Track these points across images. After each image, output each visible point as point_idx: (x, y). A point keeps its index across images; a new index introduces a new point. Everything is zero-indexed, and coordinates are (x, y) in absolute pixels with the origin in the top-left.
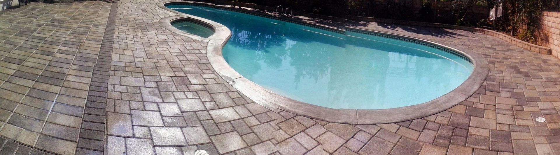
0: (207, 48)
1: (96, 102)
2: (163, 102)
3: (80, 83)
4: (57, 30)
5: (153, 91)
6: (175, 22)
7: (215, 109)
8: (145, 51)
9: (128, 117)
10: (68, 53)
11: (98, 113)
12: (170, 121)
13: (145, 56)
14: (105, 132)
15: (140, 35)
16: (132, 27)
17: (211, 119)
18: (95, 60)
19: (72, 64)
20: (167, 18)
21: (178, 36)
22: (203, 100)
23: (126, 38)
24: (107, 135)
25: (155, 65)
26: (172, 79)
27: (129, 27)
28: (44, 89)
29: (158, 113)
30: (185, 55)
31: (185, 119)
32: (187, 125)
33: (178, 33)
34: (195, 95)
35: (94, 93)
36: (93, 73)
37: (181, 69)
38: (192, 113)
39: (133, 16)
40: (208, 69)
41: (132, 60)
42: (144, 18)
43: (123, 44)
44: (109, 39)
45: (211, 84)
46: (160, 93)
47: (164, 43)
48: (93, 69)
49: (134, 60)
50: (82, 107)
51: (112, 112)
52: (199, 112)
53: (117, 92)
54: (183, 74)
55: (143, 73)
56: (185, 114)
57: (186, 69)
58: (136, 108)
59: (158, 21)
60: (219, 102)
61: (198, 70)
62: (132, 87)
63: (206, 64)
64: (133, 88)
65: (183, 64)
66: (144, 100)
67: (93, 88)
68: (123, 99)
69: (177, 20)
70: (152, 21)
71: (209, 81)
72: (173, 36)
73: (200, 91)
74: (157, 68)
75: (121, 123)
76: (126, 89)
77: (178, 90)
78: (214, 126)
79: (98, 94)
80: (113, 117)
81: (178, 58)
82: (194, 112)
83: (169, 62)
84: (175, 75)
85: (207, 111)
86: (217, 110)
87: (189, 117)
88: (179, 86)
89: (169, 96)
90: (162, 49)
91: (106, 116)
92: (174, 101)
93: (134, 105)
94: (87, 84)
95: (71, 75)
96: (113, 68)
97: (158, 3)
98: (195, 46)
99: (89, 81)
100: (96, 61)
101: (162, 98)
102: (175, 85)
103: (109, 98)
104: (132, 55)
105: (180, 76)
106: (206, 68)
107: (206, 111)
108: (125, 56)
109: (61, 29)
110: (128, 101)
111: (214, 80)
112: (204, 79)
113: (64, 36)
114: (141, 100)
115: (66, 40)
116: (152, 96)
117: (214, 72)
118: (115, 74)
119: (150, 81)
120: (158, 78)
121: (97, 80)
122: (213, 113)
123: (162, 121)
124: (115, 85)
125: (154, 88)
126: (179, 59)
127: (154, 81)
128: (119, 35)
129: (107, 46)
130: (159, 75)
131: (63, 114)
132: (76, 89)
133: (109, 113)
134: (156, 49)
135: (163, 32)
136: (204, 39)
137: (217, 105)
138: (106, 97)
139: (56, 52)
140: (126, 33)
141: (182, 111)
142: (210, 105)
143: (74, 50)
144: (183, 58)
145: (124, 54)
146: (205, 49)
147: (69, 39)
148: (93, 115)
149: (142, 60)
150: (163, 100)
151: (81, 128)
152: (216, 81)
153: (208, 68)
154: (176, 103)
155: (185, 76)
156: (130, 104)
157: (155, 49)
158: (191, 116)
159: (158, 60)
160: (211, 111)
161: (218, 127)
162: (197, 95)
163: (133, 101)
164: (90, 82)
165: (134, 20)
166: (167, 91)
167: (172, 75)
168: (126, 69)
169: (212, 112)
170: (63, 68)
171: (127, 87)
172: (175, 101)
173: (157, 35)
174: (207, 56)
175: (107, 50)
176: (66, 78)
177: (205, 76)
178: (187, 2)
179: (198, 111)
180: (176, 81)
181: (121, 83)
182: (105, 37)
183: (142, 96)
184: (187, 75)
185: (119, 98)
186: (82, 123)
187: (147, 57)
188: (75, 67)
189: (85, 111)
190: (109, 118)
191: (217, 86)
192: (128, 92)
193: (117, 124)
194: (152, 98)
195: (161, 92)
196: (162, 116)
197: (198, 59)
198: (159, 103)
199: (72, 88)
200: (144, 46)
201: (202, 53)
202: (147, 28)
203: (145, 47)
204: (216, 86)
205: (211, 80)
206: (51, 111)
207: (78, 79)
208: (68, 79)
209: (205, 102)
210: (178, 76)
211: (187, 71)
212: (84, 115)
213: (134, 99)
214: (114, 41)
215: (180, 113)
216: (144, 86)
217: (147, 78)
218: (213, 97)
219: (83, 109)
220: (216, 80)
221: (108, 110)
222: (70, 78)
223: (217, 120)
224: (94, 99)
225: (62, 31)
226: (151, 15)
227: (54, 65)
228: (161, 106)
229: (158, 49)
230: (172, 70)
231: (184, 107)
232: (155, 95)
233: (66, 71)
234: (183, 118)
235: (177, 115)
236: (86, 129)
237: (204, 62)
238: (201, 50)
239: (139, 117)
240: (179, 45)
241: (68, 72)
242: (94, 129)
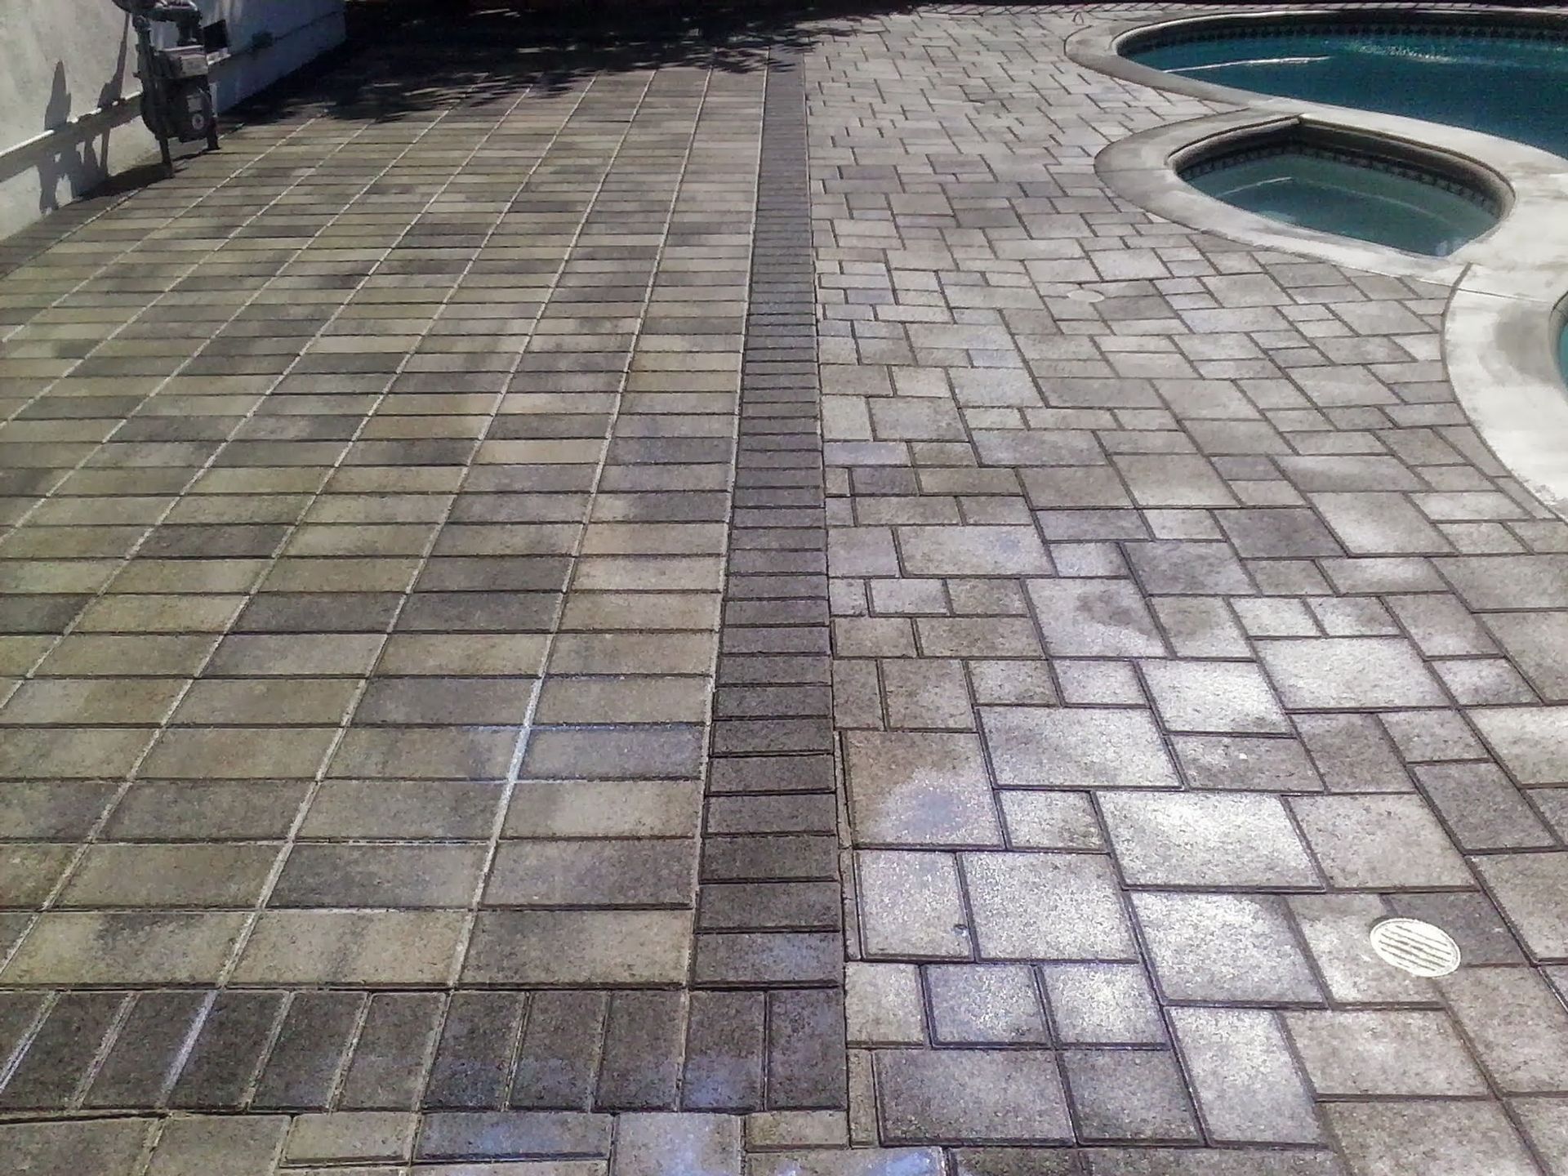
0: (1448, 325)
1: (770, 685)
2: (1172, 656)
3: (660, 592)
4: (465, 296)
5: (1106, 598)
6: (1208, 161)
7: (1510, 705)
8: (1025, 361)
9: (967, 745)
10: (562, 426)
11: (793, 743)
12: (1215, 758)
13: (1029, 394)
14: (842, 834)
15: (979, 265)
16: (923, 221)
17: (1486, 761)
18: (723, 446)
19: (600, 492)
20: (1148, 134)
21: (1235, 256)
22: (1433, 647)
23: (894, 291)
24: (856, 847)
25: (1101, 445)
26: (1217, 521)
27: (900, 221)
28: (455, 667)
29: (1141, 719)
30: (1295, 374)
31: (1308, 751)
32: (1324, 783)
33: (1231, 232)
34: (1372, 620)
35: (754, 641)
36: (732, 526)
37: (1274, 463)
38: (1356, 719)
39: (918, 148)
40: (1460, 460)
41: (946, 420)
42: (994, 151)
43: (883, 331)
44: (787, 308)
45: (1483, 555)
46: (1149, 608)
47: (1143, 303)
48: (729, 503)
49: (960, 426)
50: (696, 724)
51: (868, 729)
52: (1402, 716)
53: (887, 616)
54: (1285, 494)
55: (1025, 496)
56: (1306, 725)
57: (1306, 463)
58: (1008, 692)
59: (1091, 161)
60: (1539, 665)
61: (1388, 468)
62: (974, 582)
63: (1444, 432)
64: (982, 585)
65: (1281, 434)
66: (1054, 649)
67: (750, 611)
68: (926, 652)
69: (1223, 144)
70: (1053, 169)
71: (1467, 539)
72: (1198, 256)
73: (1406, 593)
74: (1112, 464)
75: (925, 779)
76: (940, 596)
77: (1257, 586)
78: (1505, 799)
79: (776, 639)
80: (879, 754)
81: (1243, 392)
82: (1371, 712)
83: (1187, 424)
84: (1235, 497)
85: (1461, 709)
86: (1523, 709)
87: (1337, 741)
88: (1264, 563)
89: (1205, 623)
90: (1132, 343)
91: (838, 753)
92: (1241, 650)
93: (993, 678)
94: (704, 591)
95: (598, 556)
96: (837, 483)
97: (1074, 39)
98: (1356, 312)
99: (711, 573)
100: (728, 452)
101: (1162, 631)
102: (1241, 560)
103: (841, 658)
104: (944, 392)
105: (1269, 507)
106: (1438, 454)
107: (1449, 714)
108: (901, 404)
109: (493, 280)
110: (956, 663)
111: (1504, 533)
112: (1434, 524)
113: (517, 326)
114: (1034, 648)
115: (535, 347)
116: (1101, 627)
117: (1501, 482)
118: (855, 518)
119: (1079, 541)
120: (1128, 525)
121: (760, 563)
122: (1497, 725)
123: (1164, 757)
124: (870, 578)
125: (1108, 578)
126: (1256, 406)
127: (1104, 541)
128: (845, 282)
129: (779, 355)
130: (1134, 500)
131: (590, 780)
132: (641, 631)
133: (854, 738)
134: (1098, 348)
135: (1127, 231)
136: (1418, 265)
137: (1526, 680)
138: (824, 654)
139: (481, 437)
140: (887, 263)
141: (1290, 706)
142: (1475, 679)
143: (595, 404)
144: (1278, 395)
145: (895, 390)
146: (1436, 332)
147: (550, 343)
148: (761, 754)
149: (1013, 419)
150: (1168, 646)
151: (705, 836)
152: (1520, 540)
153: (1460, 454)
154: (1255, 660)
155: (1301, 502)
156: (969, 675)
157: (1087, 349)
158: (1350, 734)
159: (1115, 416)
160: (1488, 712)
161: (1532, 806)
162: (1386, 617)
163: (986, 658)
164: (722, 578)
165: (930, 170)
166: (1195, 596)
167: (1215, 496)
168: (919, 482)
169: (1486, 721)
170: (541, 523)
171: (945, 585)
172: (1246, 652)
173: (1094, 256)
174: (1447, 381)
175: (784, 381)
176: (572, 580)
177: (1436, 507)
178: (1279, 11)
179: (1398, 709)
180: (1245, 533)
181: (908, 566)
182: (756, 297)
183: (1038, 627)
184: (1316, 498)
185: (904, 646)
186: (706, 808)
187: (1044, 399)
188: (614, 507)
189: (712, 744)
190: (854, 759)
191: (1528, 571)
192: (951, 609)
193: (905, 789)
194: (1099, 636)
195: (1155, 600)
196: (1167, 736)
197: (1382, 395)
198: (1142, 663)
199: (620, 631)
200: (1012, 335)
201: (1414, 360)
202: (1019, 217)
203: (1021, 340)
204: (1525, 568)
205: (1484, 527)
206: (519, 777)
207: (649, 576)
208: (584, 583)
209: (1442, 658)
210: (1254, 507)
211: (1312, 475)
212: (710, 765)
213: (993, 647)
214: (820, 315)
215: (1275, 716)
216: (1049, 570)
217: (1057, 526)
218: (1498, 635)
219: (702, 733)
220: (1514, 535)
221: (843, 721)
222: (598, 575)
223: (1530, 767)
224: (758, 669)
225: (498, 295)
226: (1035, 126)
227: (488, 518)
228: (1160, 677)
229: (1108, 344)
230: (1211, 472)
231: (1301, 683)
232: (1120, 617)
233: (567, 539)
234: (1294, 744)
235: (1255, 730)
236: (734, 835)
237: (1428, 415)
238: (1398, 340)
239: (1028, 740)
240: (1249, 315)
241: (581, 544)
242: (775, 829)
